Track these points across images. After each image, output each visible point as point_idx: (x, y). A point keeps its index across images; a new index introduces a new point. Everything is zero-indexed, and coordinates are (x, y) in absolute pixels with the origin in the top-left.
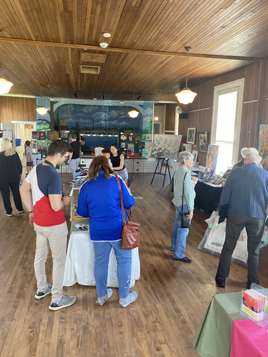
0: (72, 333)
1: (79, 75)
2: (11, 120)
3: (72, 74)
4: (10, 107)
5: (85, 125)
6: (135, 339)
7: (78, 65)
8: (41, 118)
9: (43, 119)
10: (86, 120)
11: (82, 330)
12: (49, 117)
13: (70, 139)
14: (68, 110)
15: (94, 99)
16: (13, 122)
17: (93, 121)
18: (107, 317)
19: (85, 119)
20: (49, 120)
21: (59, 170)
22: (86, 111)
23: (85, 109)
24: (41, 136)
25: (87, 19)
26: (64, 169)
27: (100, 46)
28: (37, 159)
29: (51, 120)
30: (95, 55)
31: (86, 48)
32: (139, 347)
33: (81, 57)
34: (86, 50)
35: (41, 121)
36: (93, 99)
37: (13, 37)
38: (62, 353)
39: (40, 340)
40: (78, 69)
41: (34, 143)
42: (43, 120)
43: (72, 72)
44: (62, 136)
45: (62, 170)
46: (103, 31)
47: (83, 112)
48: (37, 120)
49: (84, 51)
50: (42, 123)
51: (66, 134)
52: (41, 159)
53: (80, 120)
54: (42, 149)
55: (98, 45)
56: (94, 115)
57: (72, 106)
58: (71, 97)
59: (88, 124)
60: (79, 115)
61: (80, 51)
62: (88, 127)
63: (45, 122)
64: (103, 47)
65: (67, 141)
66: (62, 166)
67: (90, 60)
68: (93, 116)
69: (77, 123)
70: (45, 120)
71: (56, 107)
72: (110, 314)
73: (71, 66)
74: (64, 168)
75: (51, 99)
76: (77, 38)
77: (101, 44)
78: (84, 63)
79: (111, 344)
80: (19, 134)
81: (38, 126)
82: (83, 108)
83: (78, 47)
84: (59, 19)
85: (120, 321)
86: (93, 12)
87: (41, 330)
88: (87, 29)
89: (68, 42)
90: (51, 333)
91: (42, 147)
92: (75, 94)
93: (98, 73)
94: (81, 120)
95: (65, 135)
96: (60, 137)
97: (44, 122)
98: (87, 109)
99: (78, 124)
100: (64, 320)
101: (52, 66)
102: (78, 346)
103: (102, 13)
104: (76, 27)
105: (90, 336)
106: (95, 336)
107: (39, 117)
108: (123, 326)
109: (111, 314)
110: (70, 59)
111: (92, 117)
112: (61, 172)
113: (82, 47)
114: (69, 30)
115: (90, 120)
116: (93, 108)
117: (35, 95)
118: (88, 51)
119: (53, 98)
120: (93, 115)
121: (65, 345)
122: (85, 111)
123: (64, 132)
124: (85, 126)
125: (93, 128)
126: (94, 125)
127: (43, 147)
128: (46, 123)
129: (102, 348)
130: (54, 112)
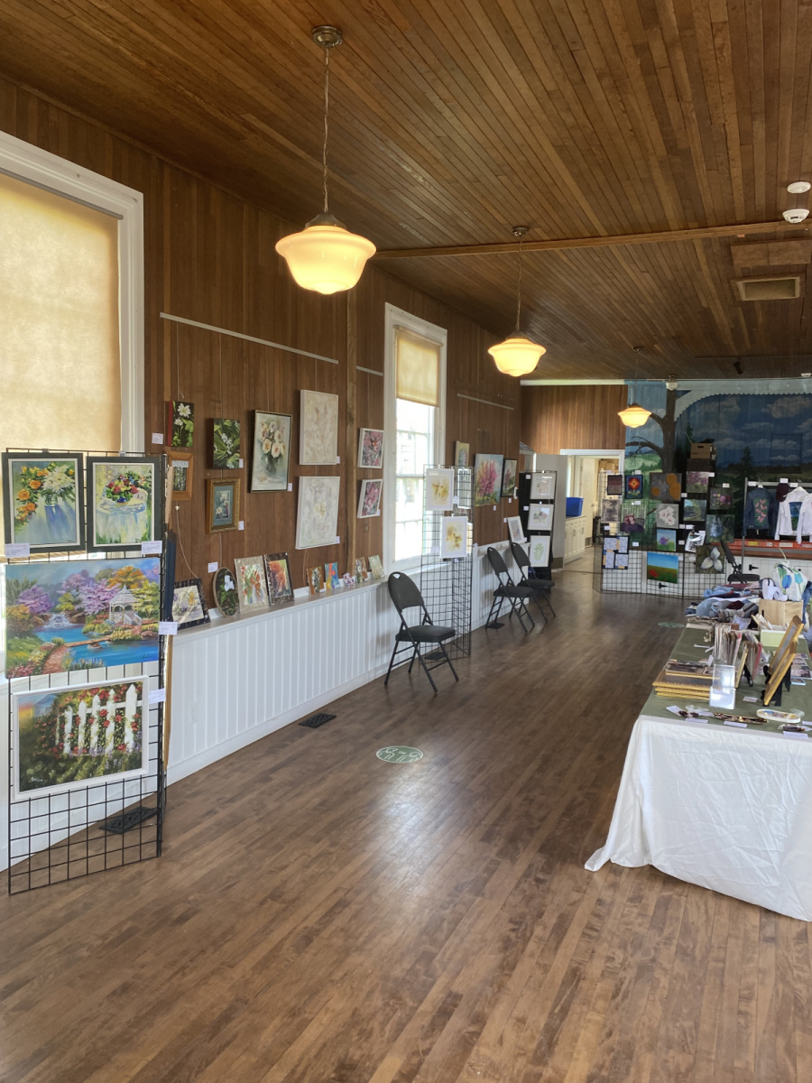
0: (607, 967)
1: (740, 309)
2: (559, 446)
3: (720, 307)
4: (560, 414)
5: (771, 456)
6: (781, 1042)
7: (732, 281)
8: (637, 440)
9: (642, 440)
10: (777, 443)
11: (635, 970)
12: (662, 434)
13: (715, 495)
14: (722, 416)
15: (803, 375)
16: (563, 452)
17: (801, 444)
18: (712, 965)
19: (772, 437)
20: (660, 444)
21: (676, 585)
22: (777, 415)
23: (774, 408)
24: (631, 488)
25: (733, 160)
26: (691, 586)
27: (784, 219)
28: (616, 552)
29: (665, 443)
30: (772, 246)
31: (741, 232)
32: (788, 1062)
33: (733, 257)
34: (743, 236)
35: (635, 448)
36: (797, 375)
37: (555, 237)
38: (572, 996)
39: (528, 951)
40: (733, 291)
41: (611, 508)
42: (643, 445)
43: (717, 301)
44: (690, 488)
45: (686, 586)
46: (785, 178)
47: (768, 417)
48: (627, 445)
49: (739, 242)
50: (641, 453)
51: (703, 481)
52: (628, 553)
53: (757, 443)
54: (632, 522)
55: (779, 217)
56: (806, 423)
57: (734, 402)
58: (727, 376)
59: (783, 452)
60: (755, 425)
61: (728, 244)
62: (784, 461)
63: (649, 449)
64: (792, 221)
65: (706, 501)
66: (686, 576)
67: (762, 263)
68: (801, 426)
69: (747, 451)
70: (649, 444)
71: (681, 406)
72: (724, 961)
73: (711, 285)
74: (691, 581)
75: (667, 384)
76: (714, 209)
77: (787, 215)
78: (746, 275)
79: (705, 1027)
80: (581, 484)
81: (628, 460)
82: (769, 405)
83: (720, 234)
84: (657, 174)
85: (750, 987)
86: (746, 138)
87: (535, 934)
88: (738, 181)
89: (690, 225)
90: (556, 949)
91: (631, 519)
92: (737, 365)
93: (798, 295)
94: (761, 442)
95: (699, 483)
96: (683, 491)
97: (644, 449)
98: (782, 408)
99: (748, 454)
100: (594, 934)
101: (659, 294)
102: (614, 997)
103: (773, 136)
104: (706, 184)
105: (654, 988)
106: (665, 992)
107: (633, 437)
108: (754, 1002)
109: (727, 963)
110: (705, 267)
111: (796, 431)
112: (681, 591)
113: (730, 231)
114: (687, 194)
115: (789, 442)
116: (804, 402)
117: (625, 378)
118: (750, 240)
119: (675, 381)
120: (800, 424)
121: (583, 984)
122: (774, 415)
123: (697, 476)
124: (773, 458)
125: (797, 465)
126: (804, 455)
127: (634, 520)
128: (650, 452)
129: (678, 1025)
130: (675, 420)
